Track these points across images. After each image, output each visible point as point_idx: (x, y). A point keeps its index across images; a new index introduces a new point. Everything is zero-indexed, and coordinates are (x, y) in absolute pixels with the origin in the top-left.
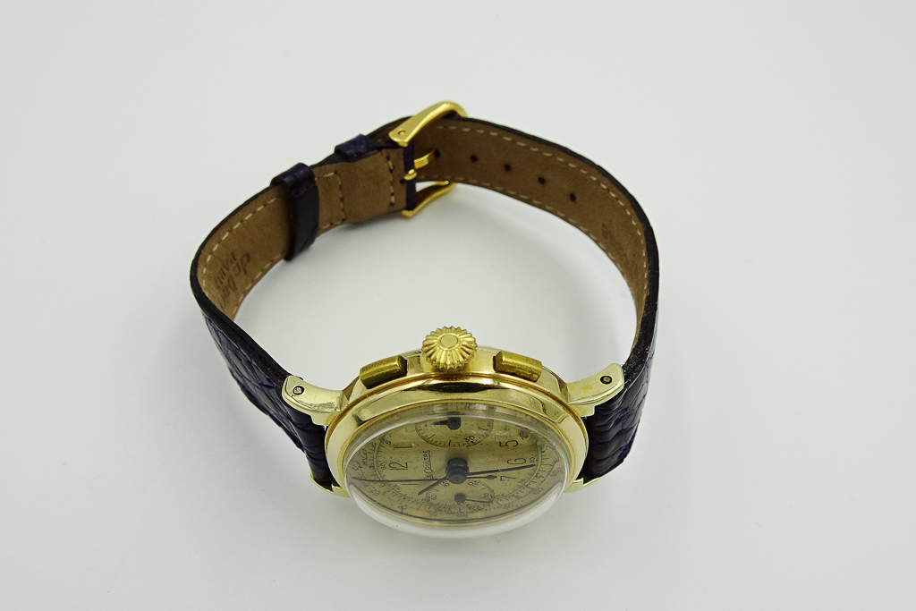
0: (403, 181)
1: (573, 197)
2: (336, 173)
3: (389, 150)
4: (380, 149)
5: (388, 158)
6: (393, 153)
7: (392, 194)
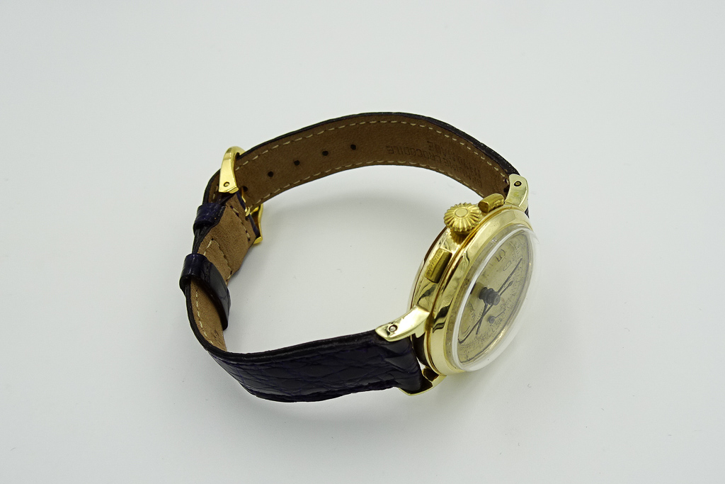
0: (247, 218)
1: (353, 147)
2: (212, 239)
3: (229, 201)
4: (223, 204)
5: (232, 207)
6: (232, 202)
7: (246, 232)
